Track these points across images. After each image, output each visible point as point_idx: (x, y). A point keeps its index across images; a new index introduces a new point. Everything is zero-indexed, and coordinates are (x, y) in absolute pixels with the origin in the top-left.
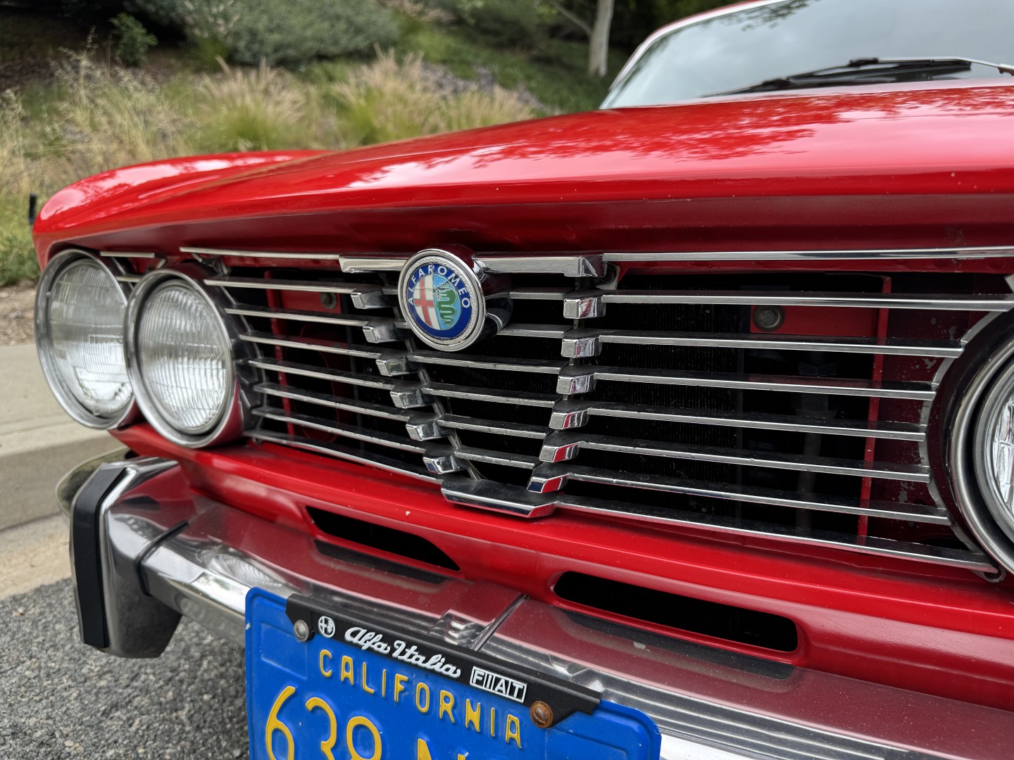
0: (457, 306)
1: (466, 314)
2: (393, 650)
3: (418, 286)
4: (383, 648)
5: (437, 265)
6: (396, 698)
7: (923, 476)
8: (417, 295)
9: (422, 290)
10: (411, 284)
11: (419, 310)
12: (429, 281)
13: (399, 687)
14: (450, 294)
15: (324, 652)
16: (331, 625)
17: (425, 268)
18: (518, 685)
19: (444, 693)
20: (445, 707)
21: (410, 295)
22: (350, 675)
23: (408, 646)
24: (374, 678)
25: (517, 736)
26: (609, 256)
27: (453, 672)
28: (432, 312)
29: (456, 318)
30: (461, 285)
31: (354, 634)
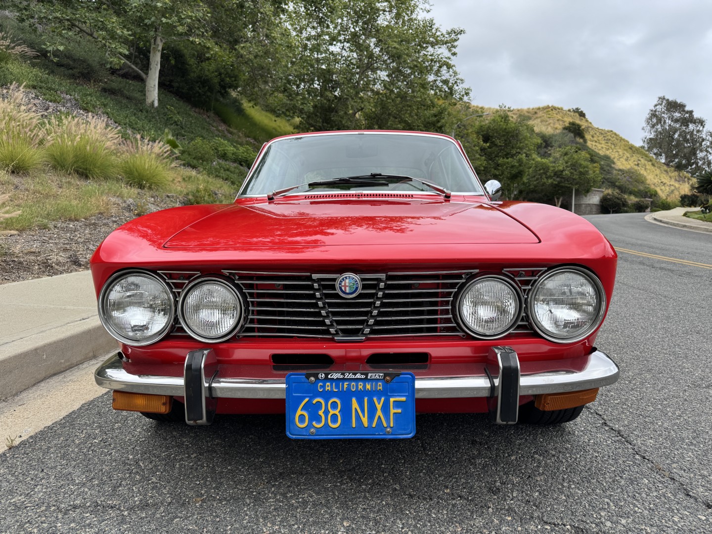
0: (355, 287)
1: (357, 288)
2: (345, 376)
3: (344, 282)
4: (342, 377)
5: (349, 277)
6: (345, 390)
7: (451, 316)
8: (343, 284)
9: (345, 283)
10: (341, 281)
11: (343, 288)
12: (347, 281)
13: (345, 386)
14: (353, 284)
15: (321, 384)
16: (323, 375)
17: (346, 278)
18: (381, 374)
19: (360, 384)
20: (360, 387)
21: (340, 284)
22: (329, 388)
23: (349, 374)
24: (338, 386)
25: (381, 388)
26: (389, 273)
27: (363, 377)
28: (347, 289)
29: (354, 289)
30: (356, 281)
31: (331, 376)
